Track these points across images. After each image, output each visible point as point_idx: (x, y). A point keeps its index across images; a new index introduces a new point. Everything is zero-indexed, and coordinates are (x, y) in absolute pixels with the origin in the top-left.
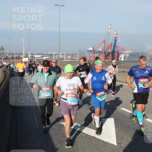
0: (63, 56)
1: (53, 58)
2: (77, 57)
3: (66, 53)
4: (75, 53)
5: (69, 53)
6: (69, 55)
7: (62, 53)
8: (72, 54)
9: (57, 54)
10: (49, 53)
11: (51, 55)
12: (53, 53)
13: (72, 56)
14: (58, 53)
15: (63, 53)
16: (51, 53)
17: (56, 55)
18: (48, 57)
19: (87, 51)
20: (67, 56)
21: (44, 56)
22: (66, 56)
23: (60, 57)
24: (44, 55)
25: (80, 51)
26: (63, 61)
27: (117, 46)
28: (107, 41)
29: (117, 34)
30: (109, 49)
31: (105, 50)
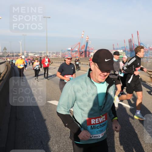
1: (42, 55)
2: (60, 55)
3: (52, 52)
4: (59, 52)
7: (49, 52)
8: (56, 52)
10: (39, 52)
11: (41, 53)
12: (43, 52)
14: (46, 52)
17: (44, 53)
18: (39, 55)
21: (36, 54)
23: (48, 55)
25: (62, 51)
27: (88, 47)
28: (81, 43)
29: (88, 38)
30: (83, 49)
31: (80, 50)
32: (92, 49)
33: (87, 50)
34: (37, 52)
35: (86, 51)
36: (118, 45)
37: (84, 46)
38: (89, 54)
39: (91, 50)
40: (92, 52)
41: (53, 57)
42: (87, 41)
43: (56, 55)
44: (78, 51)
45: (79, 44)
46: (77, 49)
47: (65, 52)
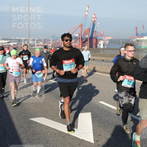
0: (34, 42)
1: (21, 44)
2: (50, 43)
3: (37, 39)
4: (48, 39)
5: (40, 39)
6: (41, 40)
7: (32, 39)
10: (17, 38)
11: (20, 41)
12: (22, 39)
13: (44, 42)
14: (27, 39)
15: (34, 38)
16: (20, 38)
17: (25, 40)
18: (16, 43)
20: (38, 43)
21: (11, 42)
22: (37, 42)
23: (30, 43)
24: (11, 40)
25: (53, 37)
26: (33, 47)
27: (96, 32)
28: (84, 25)
29: (95, 17)
30: (87, 35)
31: (82, 36)
32: (102, 36)
33: (94, 36)
34: (13, 38)
35: (91, 38)
36: (143, 28)
37: (89, 29)
38: (97, 43)
39: (100, 36)
40: (101, 40)
41: (39, 46)
42: (94, 21)
43: (44, 43)
44: (79, 38)
45: (81, 27)
46: (78, 35)
47: (58, 39)
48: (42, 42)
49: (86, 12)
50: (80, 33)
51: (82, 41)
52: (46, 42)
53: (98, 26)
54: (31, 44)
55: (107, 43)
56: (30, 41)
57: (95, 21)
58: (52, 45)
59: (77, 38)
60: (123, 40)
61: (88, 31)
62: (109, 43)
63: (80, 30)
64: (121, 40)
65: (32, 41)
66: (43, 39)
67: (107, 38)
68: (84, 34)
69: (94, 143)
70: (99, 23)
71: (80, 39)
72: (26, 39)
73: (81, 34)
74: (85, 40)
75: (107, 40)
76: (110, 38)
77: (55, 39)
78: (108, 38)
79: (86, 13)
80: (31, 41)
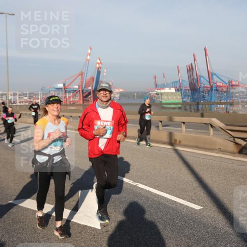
0: (15, 97)
3: (20, 93)
4: (36, 93)
5: (25, 93)
6: (25, 95)
7: (12, 93)
8: (29, 94)
9: (5, 94)
13: (29, 97)
15: (14, 92)
19: (53, 89)
20: (22, 98)
22: (19, 98)
23: (10, 98)
25: (42, 90)
26: (14, 104)
27: (101, 81)
28: (86, 73)
29: (101, 63)
30: (89, 86)
31: (83, 88)
37: (93, 79)
41: (23, 103)
42: (98, 68)
43: (29, 99)
44: (79, 91)
45: (81, 75)
46: (77, 87)
47: (49, 93)
48: (26, 96)
49: (88, 55)
50: (80, 84)
51: (83, 94)
52: (32, 97)
53: (105, 74)
54: (11, 100)
55: (117, 98)
56: (9, 95)
57: (101, 68)
58: (41, 101)
59: (76, 91)
60: (138, 93)
61: (92, 81)
62: (120, 97)
63: (80, 80)
64: (135, 92)
65: (12, 97)
66: (28, 93)
67: (117, 90)
68: (85, 85)
69: (100, 229)
70: (105, 71)
71: (81, 92)
72: (4, 93)
73: (82, 85)
74: (87, 93)
75: (117, 93)
76: (121, 90)
77: (46, 93)
78: (119, 90)
79: (87, 57)
80: (11, 95)
